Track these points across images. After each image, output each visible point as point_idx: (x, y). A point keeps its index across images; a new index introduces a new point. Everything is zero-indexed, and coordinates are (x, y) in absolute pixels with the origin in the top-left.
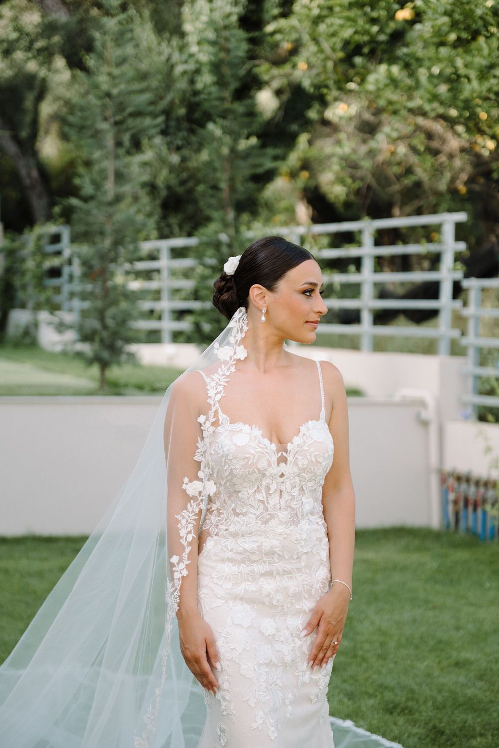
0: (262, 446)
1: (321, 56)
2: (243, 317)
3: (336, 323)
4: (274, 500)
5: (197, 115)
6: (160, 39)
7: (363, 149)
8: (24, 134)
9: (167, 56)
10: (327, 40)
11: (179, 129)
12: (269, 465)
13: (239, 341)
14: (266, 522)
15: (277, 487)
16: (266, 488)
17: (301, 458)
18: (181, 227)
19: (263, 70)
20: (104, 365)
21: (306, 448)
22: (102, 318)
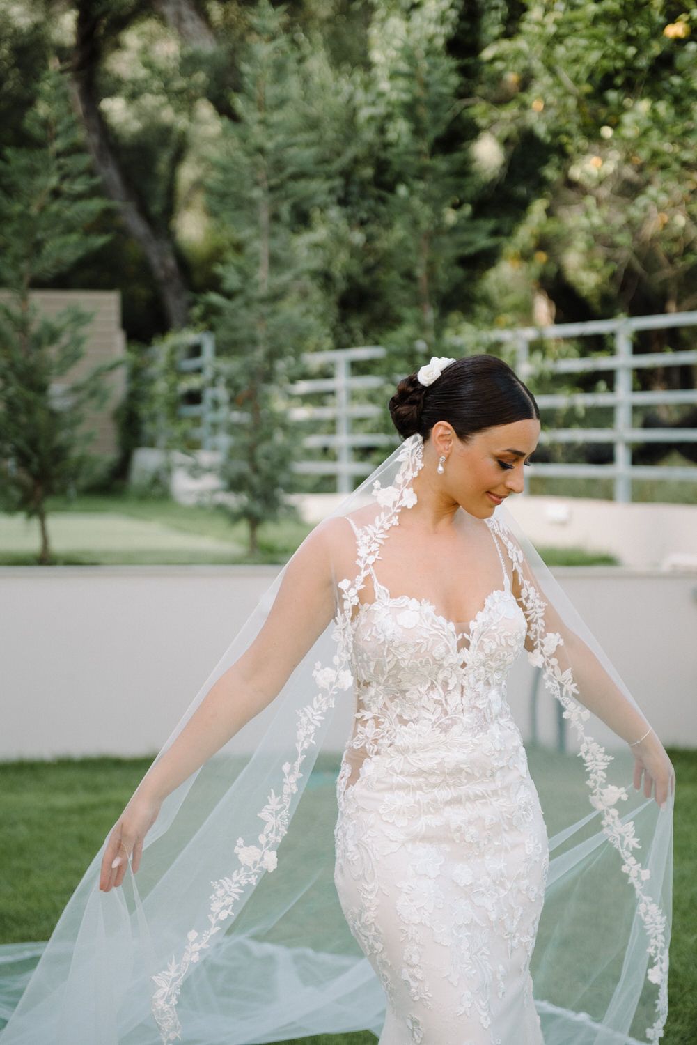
0: (437, 627)
1: (558, 91)
2: (418, 449)
3: (581, 463)
4: (455, 699)
5: (388, 177)
6: (337, 72)
7: (620, 219)
8: (156, 208)
9: (347, 97)
10: (566, 69)
11: (363, 196)
12: (448, 652)
13: (408, 481)
14: (445, 730)
15: (458, 681)
16: (444, 683)
17: (488, 640)
18: (365, 333)
19: (479, 111)
20: (255, 521)
21: (493, 628)
22: (252, 459)
